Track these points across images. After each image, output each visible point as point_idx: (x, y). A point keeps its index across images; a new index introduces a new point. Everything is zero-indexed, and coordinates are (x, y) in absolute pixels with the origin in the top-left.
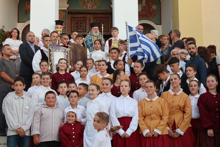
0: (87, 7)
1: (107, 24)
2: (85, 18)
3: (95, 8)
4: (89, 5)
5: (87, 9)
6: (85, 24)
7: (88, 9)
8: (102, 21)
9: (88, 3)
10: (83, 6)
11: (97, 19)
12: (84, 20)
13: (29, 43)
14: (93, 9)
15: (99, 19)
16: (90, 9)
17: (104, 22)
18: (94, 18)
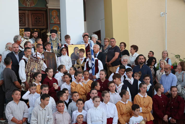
0: (26, 5)
1: (43, 19)
2: (24, 13)
3: (33, 6)
4: (28, 3)
5: (26, 7)
6: (24, 19)
7: (28, 6)
8: (38, 17)
9: (27, 1)
10: (23, 4)
11: (35, 15)
12: (23, 16)
13: (14, 53)
14: (31, 7)
15: (36, 15)
16: (29, 7)
17: (40, 18)
18: (32, 14)
